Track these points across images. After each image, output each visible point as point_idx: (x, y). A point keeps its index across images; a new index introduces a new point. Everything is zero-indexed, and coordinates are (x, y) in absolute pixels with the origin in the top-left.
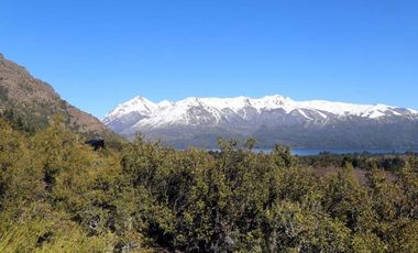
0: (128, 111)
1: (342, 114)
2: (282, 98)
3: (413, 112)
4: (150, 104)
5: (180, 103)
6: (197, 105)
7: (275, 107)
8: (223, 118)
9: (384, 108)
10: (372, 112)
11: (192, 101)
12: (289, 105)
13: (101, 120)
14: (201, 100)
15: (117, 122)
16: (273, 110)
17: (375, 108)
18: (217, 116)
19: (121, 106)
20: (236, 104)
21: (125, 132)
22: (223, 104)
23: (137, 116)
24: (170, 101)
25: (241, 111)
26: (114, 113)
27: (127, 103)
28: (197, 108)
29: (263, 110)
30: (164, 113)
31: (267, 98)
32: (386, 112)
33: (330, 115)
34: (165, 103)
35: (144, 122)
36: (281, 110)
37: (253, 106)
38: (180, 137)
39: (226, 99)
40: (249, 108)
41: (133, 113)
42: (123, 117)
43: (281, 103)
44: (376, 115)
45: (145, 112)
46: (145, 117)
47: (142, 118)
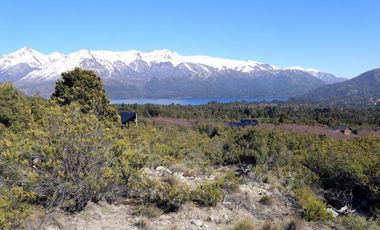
0: (14, 62)
1: (220, 68)
2: (169, 53)
3: (275, 68)
4: (38, 55)
5: (72, 55)
6: (90, 57)
7: (164, 60)
8: (116, 70)
9: (253, 63)
10: (244, 67)
11: (84, 54)
12: (177, 60)
14: (92, 52)
15: (3, 73)
16: (161, 64)
17: (246, 64)
18: (111, 69)
19: (6, 57)
20: (128, 57)
22: (115, 57)
23: (26, 69)
24: (59, 52)
25: (132, 64)
27: (13, 54)
28: (91, 60)
29: (153, 63)
30: (57, 64)
31: (156, 52)
32: (255, 67)
33: (211, 68)
34: (55, 55)
35: (35, 74)
36: (169, 64)
37: (144, 59)
39: (118, 52)
40: (140, 61)
41: (22, 65)
42: (10, 68)
43: (169, 57)
44: (247, 70)
45: (34, 64)
46: (35, 69)
47: (32, 70)
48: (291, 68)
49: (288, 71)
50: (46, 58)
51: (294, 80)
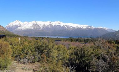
0: (14, 25)
1: (76, 27)
2: (60, 22)
3: (93, 27)
4: (21, 22)
5: (30, 23)
6: (36, 23)
7: (58, 24)
8: (43, 27)
9: (86, 26)
10: (83, 27)
11: (34, 22)
12: (62, 24)
13: (5, 27)
14: (37, 22)
15: (10, 28)
16: (57, 25)
17: (84, 26)
18: (42, 27)
19: (11, 23)
20: (47, 23)
21: (13, 31)
22: (43, 23)
23: (17, 26)
24: (27, 22)
25: (48, 26)
26: (9, 25)
27: (13, 22)
28: (36, 24)
29: (55, 25)
30: (25, 25)
31: (56, 22)
32: (87, 27)
33: (73, 27)
34: (26, 22)
35: (19, 28)
36: (60, 26)
37: (52, 24)
38: (30, 33)
39: (44, 22)
40: (51, 25)
41: (16, 25)
42: (12, 26)
43: (60, 24)
44: (84, 28)
45: (19, 25)
46: (19, 26)
47: (18, 27)
48: (98, 27)
49: (97, 28)
50: (23, 23)
51: (99, 31)
